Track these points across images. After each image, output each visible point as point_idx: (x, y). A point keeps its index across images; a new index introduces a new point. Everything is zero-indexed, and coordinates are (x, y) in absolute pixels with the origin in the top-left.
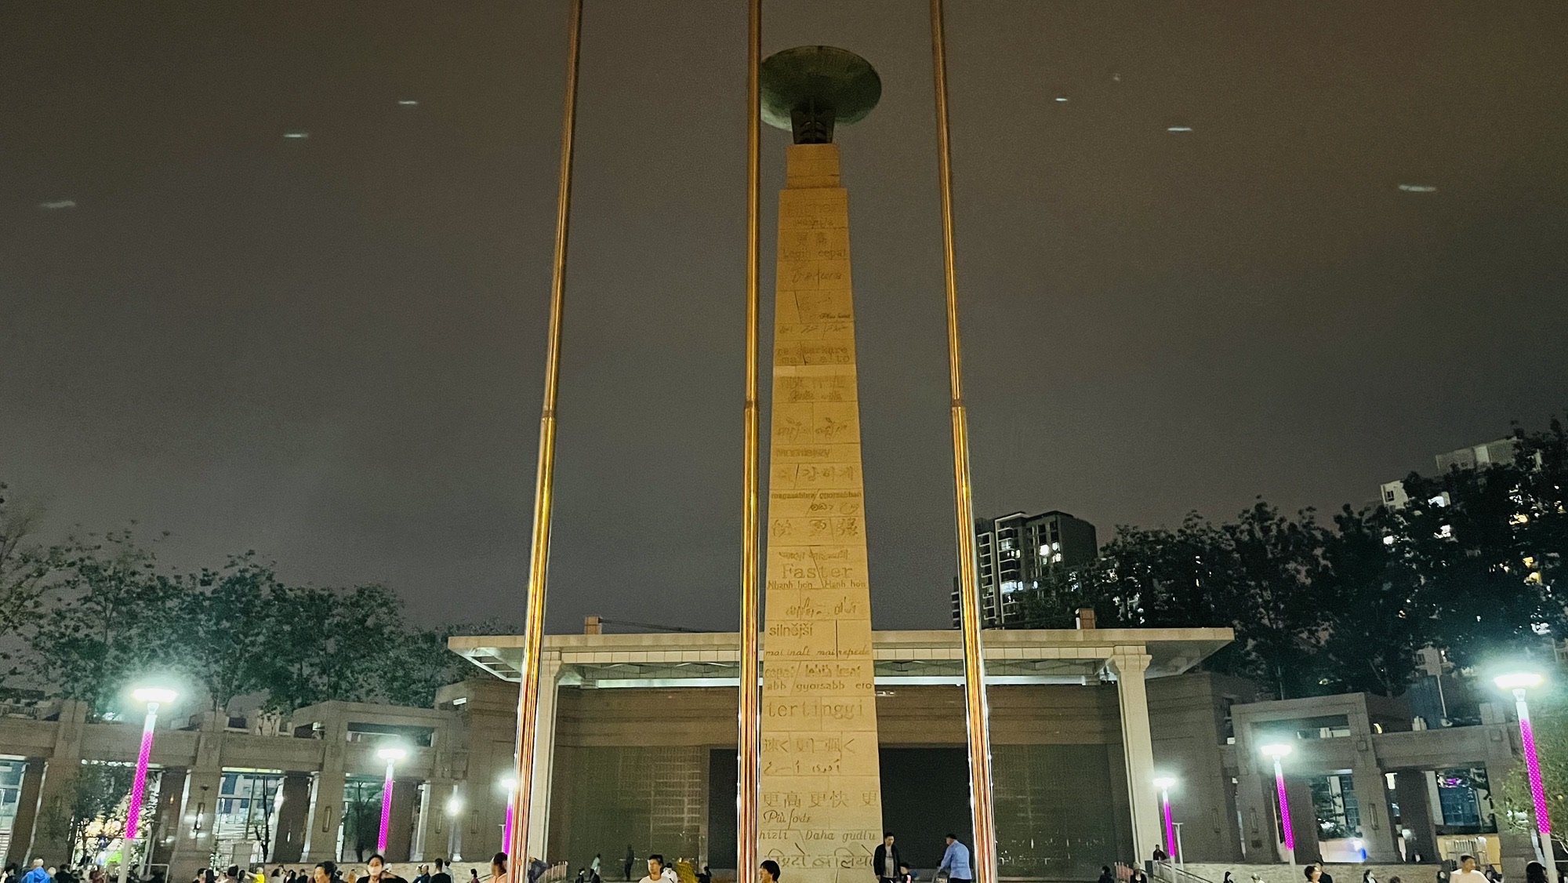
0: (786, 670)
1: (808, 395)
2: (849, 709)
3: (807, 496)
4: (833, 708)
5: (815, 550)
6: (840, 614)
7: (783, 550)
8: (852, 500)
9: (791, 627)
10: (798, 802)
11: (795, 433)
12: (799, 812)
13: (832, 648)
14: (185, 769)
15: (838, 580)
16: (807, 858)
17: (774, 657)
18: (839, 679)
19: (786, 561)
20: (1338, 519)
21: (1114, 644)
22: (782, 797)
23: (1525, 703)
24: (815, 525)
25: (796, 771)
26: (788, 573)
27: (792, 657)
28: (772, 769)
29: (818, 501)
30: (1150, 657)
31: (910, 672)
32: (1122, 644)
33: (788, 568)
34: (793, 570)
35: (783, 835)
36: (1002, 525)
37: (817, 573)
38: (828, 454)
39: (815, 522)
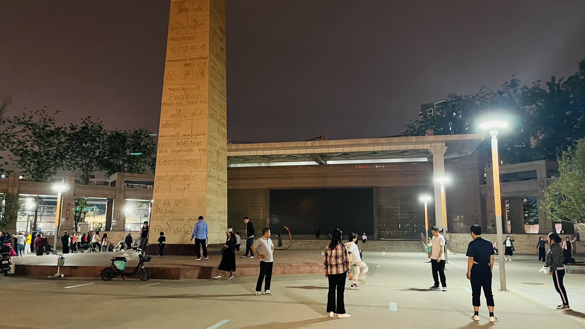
0: (168, 144)
1: (187, 10)
2: (195, 161)
3: (183, 60)
4: (188, 161)
5: (185, 86)
6: (194, 116)
7: (170, 87)
8: (204, 61)
9: (171, 123)
10: (169, 204)
11: (179, 28)
12: (169, 209)
13: (189, 133)
15: (195, 100)
16: (171, 229)
17: (163, 138)
18: (192, 147)
19: (171, 92)
21: (431, 142)
22: (162, 202)
25: (169, 190)
26: (171, 98)
27: (171, 138)
28: (158, 189)
29: (188, 62)
30: (447, 147)
32: (434, 142)
33: (171, 95)
34: (174, 97)
35: (161, 219)
37: (185, 97)
38: (194, 38)
39: (186, 72)
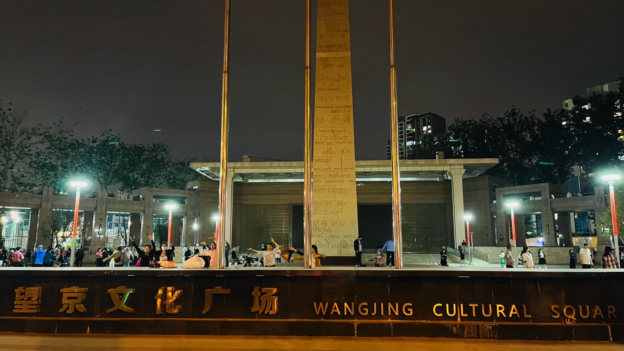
0: (322, 175)
1: (330, 65)
2: (346, 190)
3: (330, 107)
4: (340, 189)
5: (333, 129)
6: (343, 154)
7: (320, 129)
8: (349, 109)
9: (323, 159)
10: (326, 224)
11: (325, 81)
12: (327, 228)
13: (339, 167)
14: (93, 212)
15: (342, 141)
16: (329, 244)
17: (317, 171)
18: (342, 179)
19: (321, 133)
20: (545, 115)
21: (451, 165)
22: (320, 223)
23: (613, 186)
24: (333, 119)
25: (325, 212)
26: (322, 138)
27: (324, 171)
28: (316, 212)
29: (334, 109)
30: (465, 170)
31: (370, 176)
32: (454, 165)
33: (322, 136)
34: (324, 137)
35: (320, 236)
36: (408, 118)
37: (334, 138)
38: (338, 90)
39: (333, 118)
